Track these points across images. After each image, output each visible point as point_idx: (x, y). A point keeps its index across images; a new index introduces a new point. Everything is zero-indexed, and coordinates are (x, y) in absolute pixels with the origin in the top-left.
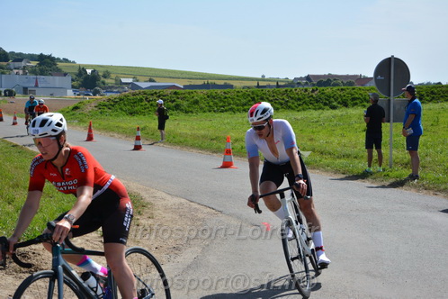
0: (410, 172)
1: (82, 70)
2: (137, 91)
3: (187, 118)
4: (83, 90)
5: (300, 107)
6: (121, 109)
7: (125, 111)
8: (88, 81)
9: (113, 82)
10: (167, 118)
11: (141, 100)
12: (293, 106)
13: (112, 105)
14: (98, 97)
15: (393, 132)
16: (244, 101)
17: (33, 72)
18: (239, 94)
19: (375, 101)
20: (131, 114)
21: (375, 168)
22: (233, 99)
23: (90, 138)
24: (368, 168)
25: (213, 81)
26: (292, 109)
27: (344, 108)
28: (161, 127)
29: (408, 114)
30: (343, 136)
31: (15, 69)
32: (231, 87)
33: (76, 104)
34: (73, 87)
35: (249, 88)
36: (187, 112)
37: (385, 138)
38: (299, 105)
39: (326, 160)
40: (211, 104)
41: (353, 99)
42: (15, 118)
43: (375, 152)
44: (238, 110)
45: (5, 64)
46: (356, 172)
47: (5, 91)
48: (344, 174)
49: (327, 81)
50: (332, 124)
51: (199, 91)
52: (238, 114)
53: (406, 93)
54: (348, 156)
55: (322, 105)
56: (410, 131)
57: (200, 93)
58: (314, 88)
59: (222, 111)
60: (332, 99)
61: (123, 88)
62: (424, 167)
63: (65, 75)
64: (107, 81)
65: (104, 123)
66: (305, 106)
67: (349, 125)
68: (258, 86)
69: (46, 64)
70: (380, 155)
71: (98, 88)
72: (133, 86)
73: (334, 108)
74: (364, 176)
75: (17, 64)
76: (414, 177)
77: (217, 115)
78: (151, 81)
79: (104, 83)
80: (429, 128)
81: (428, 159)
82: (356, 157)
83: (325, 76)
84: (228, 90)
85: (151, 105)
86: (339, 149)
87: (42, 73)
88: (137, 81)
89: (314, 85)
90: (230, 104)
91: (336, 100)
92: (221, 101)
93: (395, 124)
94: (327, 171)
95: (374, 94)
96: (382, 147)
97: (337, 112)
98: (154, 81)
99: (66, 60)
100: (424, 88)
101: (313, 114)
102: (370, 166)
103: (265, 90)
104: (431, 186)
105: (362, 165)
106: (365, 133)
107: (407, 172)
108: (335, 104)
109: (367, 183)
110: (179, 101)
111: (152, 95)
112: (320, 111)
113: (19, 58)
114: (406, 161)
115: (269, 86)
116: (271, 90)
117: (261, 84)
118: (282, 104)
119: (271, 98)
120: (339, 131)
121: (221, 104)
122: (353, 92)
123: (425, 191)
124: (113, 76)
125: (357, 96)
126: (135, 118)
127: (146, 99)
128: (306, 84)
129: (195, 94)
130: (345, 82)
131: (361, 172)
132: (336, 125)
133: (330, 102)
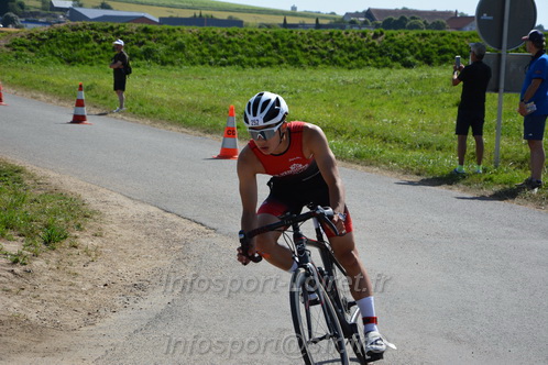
0: (528, 175)
2: (80, 24)
3: (163, 72)
5: (353, 63)
6: (52, 53)
7: (59, 56)
9: (39, 4)
10: (128, 71)
11: (87, 39)
12: (341, 60)
13: (37, 45)
14: (11, 29)
15: (504, 108)
16: (260, 49)
18: (254, 37)
19: (479, 56)
20: (70, 61)
21: (470, 167)
22: (242, 44)
24: (458, 167)
25: (209, 13)
26: (340, 65)
27: (425, 67)
28: (120, 85)
29: (529, 79)
30: (421, 113)
32: (240, 23)
35: (269, 26)
36: (164, 63)
37: (490, 118)
38: (352, 59)
39: (392, 152)
40: (205, 51)
41: (442, 52)
43: (471, 141)
44: (250, 64)
46: (438, 172)
48: (418, 174)
49: (401, 20)
50: (404, 92)
51: (185, 28)
52: (250, 71)
53: (529, 44)
54: (428, 146)
55: (389, 61)
56: (532, 107)
57: (188, 32)
58: (378, 31)
59: (223, 65)
60: (407, 51)
61: (55, 16)
65: (21, 75)
66: (360, 60)
67: (432, 95)
68: (285, 25)
70: (480, 145)
71: (12, 15)
72: (72, 14)
73: (408, 65)
74: (451, 179)
76: (533, 183)
77: (215, 70)
78: (104, 6)
79: (22, 5)
82: (440, 149)
83: (395, 12)
84: (235, 29)
85: (104, 48)
86: (414, 134)
88: (81, 6)
89: (377, 26)
90: (236, 53)
91: (412, 52)
92: (222, 47)
93: (507, 95)
94: (392, 169)
95: (477, 45)
96: (485, 132)
97: (414, 73)
98: (108, 8)
101: (374, 75)
102: (461, 163)
103: (297, 32)
105: (449, 162)
106: (456, 109)
107: (521, 176)
108: (410, 58)
109: (456, 191)
110: (151, 44)
111: (106, 31)
112: (386, 70)
114: (522, 156)
115: (304, 25)
116: (306, 32)
117: (290, 20)
118: (322, 56)
119: (305, 46)
120: (414, 105)
121: (223, 52)
122: (441, 39)
125: (448, 47)
126: (76, 69)
127: (96, 37)
128: (365, 23)
129: (178, 33)
130: (429, 22)
131: (446, 171)
132: (411, 94)
133: (403, 56)
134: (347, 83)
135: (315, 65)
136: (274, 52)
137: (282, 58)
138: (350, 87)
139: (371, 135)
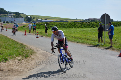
1: (27, 16)
4: (27, 22)
5: (85, 27)
8: (29, 19)
9: (36, 20)
10: (48, 29)
11: (41, 25)
12: (83, 27)
16: (69, 25)
17: (14, 17)
18: (68, 23)
19: (101, 25)
21: (100, 44)
22: (66, 25)
23: (25, 35)
24: (98, 44)
25: (63, 20)
28: (46, 32)
31: (9, 16)
33: (24, 25)
34: (25, 21)
35: (72, 22)
38: (85, 26)
40: (60, 26)
42: (6, 29)
44: (68, 28)
45: (7, 14)
47: (6, 22)
48: (91, 45)
49: (94, 20)
51: (57, 22)
52: (68, 29)
55: (91, 27)
56: (110, 34)
57: (57, 23)
59: (63, 28)
60: (94, 25)
61: (38, 21)
62: (114, 44)
63: (23, 18)
64: (34, 19)
66: (86, 27)
68: (75, 21)
69: (18, 15)
70: (102, 40)
71: (31, 21)
73: (94, 27)
74: (97, 46)
75: (10, 15)
78: (46, 19)
79: (33, 20)
80: (118, 33)
81: (116, 41)
82: (96, 41)
83: (93, 19)
84: (65, 22)
86: (92, 38)
87: (17, 17)
88: (42, 20)
89: (90, 21)
90: (66, 26)
91: (95, 25)
92: (63, 25)
93: (106, 32)
94: (87, 44)
97: (94, 29)
98: (47, 20)
99: (23, 14)
100: (119, 22)
101: (88, 29)
102: (99, 43)
103: (75, 22)
104: (114, 49)
105: (97, 43)
108: (94, 26)
109: (97, 48)
110: (52, 25)
111: (44, 23)
113: (11, 13)
114: (109, 42)
115: (78, 21)
117: (76, 21)
118: (80, 26)
119: (77, 25)
120: (94, 34)
121: (63, 26)
122: (99, 23)
123: (112, 50)
124: (36, 18)
126: (40, 29)
127: (43, 24)
128: (88, 21)
129: (56, 23)
130: (99, 20)
131: (96, 45)
132: (93, 32)
133: (93, 26)
134: (83, 30)
135: (78, 28)
136: (72, 26)
137: (73, 27)
138: (83, 31)
139: (85, 39)
